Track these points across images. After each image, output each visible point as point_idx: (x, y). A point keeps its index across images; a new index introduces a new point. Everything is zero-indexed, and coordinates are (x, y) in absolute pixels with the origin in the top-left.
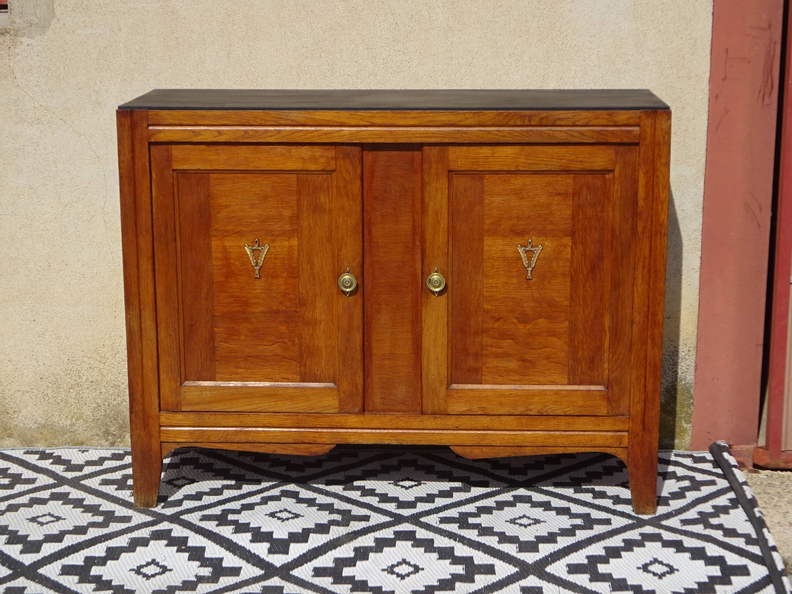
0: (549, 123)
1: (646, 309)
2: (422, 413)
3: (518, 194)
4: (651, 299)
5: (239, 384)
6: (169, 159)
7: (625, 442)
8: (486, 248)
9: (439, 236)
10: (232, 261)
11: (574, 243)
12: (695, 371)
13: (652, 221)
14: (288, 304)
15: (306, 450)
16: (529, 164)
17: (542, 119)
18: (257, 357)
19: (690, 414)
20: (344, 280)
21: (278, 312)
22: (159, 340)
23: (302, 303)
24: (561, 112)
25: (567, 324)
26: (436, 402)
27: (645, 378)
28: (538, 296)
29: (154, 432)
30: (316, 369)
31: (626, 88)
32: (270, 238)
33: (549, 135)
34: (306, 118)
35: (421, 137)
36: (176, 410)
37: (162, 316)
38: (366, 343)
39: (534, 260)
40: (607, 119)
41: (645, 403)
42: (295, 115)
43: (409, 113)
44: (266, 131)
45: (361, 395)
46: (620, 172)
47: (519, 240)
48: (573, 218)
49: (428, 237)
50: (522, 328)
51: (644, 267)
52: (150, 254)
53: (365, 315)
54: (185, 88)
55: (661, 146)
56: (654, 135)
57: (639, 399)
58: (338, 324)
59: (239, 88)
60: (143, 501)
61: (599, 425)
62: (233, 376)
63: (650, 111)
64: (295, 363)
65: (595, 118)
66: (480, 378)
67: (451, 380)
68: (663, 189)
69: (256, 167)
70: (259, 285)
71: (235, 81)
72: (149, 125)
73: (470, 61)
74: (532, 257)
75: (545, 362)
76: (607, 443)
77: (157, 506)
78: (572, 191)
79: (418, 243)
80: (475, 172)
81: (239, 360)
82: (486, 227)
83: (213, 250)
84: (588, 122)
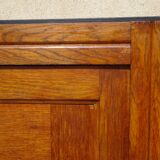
0: (14, 40)
17: (5, 34)
33: (15, 55)
40: (87, 34)
48: (53, 155)
56: (150, 54)
65: (72, 33)
78: (49, 123)
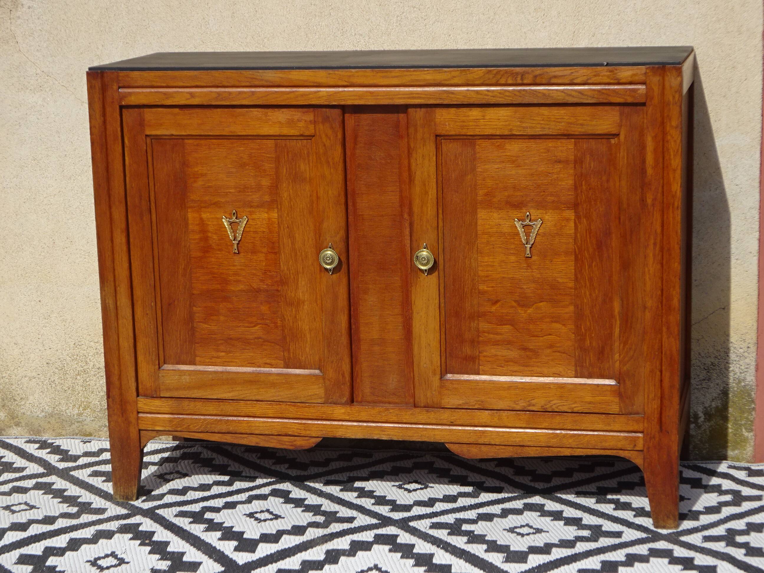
0: (544, 81)
1: (659, 292)
2: (415, 406)
3: (514, 161)
4: (664, 281)
5: (219, 369)
6: (141, 124)
7: (640, 446)
8: (480, 222)
9: (427, 208)
10: (210, 235)
11: (578, 217)
12: (756, 371)
13: (663, 192)
14: (269, 282)
15: (291, 444)
16: (524, 127)
17: (536, 77)
18: (238, 339)
19: (751, 421)
20: (325, 256)
21: (258, 291)
22: (136, 318)
23: (283, 282)
24: (557, 68)
25: (572, 308)
26: (429, 394)
27: (661, 371)
28: (539, 276)
29: (132, 417)
30: (301, 353)
31: (667, 45)
32: (249, 210)
33: (544, 95)
34: (281, 78)
35: (404, 98)
36: (155, 396)
37: (138, 292)
38: (353, 327)
39: (533, 235)
40: (608, 77)
41: (661, 401)
42: (270, 75)
43: (391, 72)
44: (240, 93)
45: (349, 384)
46: (625, 138)
47: (515, 214)
48: (576, 188)
49: (416, 209)
50: (523, 312)
51: (655, 244)
52: (124, 226)
53: (352, 296)
54: (189, 51)
55: (671, 106)
56: (663, 94)
57: (655, 396)
58: (322, 305)
59: (244, 51)
60: (122, 494)
61: (609, 425)
62: (214, 360)
63: (657, 66)
64: (278, 347)
65: (595, 76)
66: (476, 367)
67: (445, 370)
68: (675, 155)
69: (231, 132)
70: (239, 260)
71: (240, 43)
72: (119, 88)
73: (492, 17)
74: (531, 232)
75: (548, 351)
76: (620, 445)
77: (137, 499)
78: (573, 157)
79: (406, 216)
80: (465, 137)
81: (220, 342)
82: (479, 198)
83: (190, 222)
84: (588, 79)
